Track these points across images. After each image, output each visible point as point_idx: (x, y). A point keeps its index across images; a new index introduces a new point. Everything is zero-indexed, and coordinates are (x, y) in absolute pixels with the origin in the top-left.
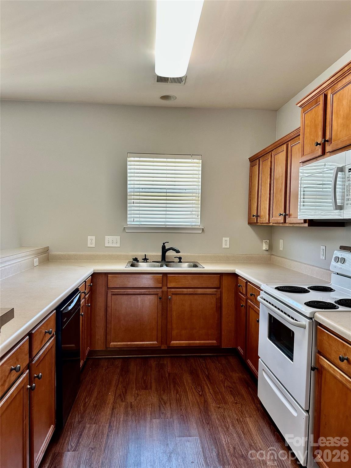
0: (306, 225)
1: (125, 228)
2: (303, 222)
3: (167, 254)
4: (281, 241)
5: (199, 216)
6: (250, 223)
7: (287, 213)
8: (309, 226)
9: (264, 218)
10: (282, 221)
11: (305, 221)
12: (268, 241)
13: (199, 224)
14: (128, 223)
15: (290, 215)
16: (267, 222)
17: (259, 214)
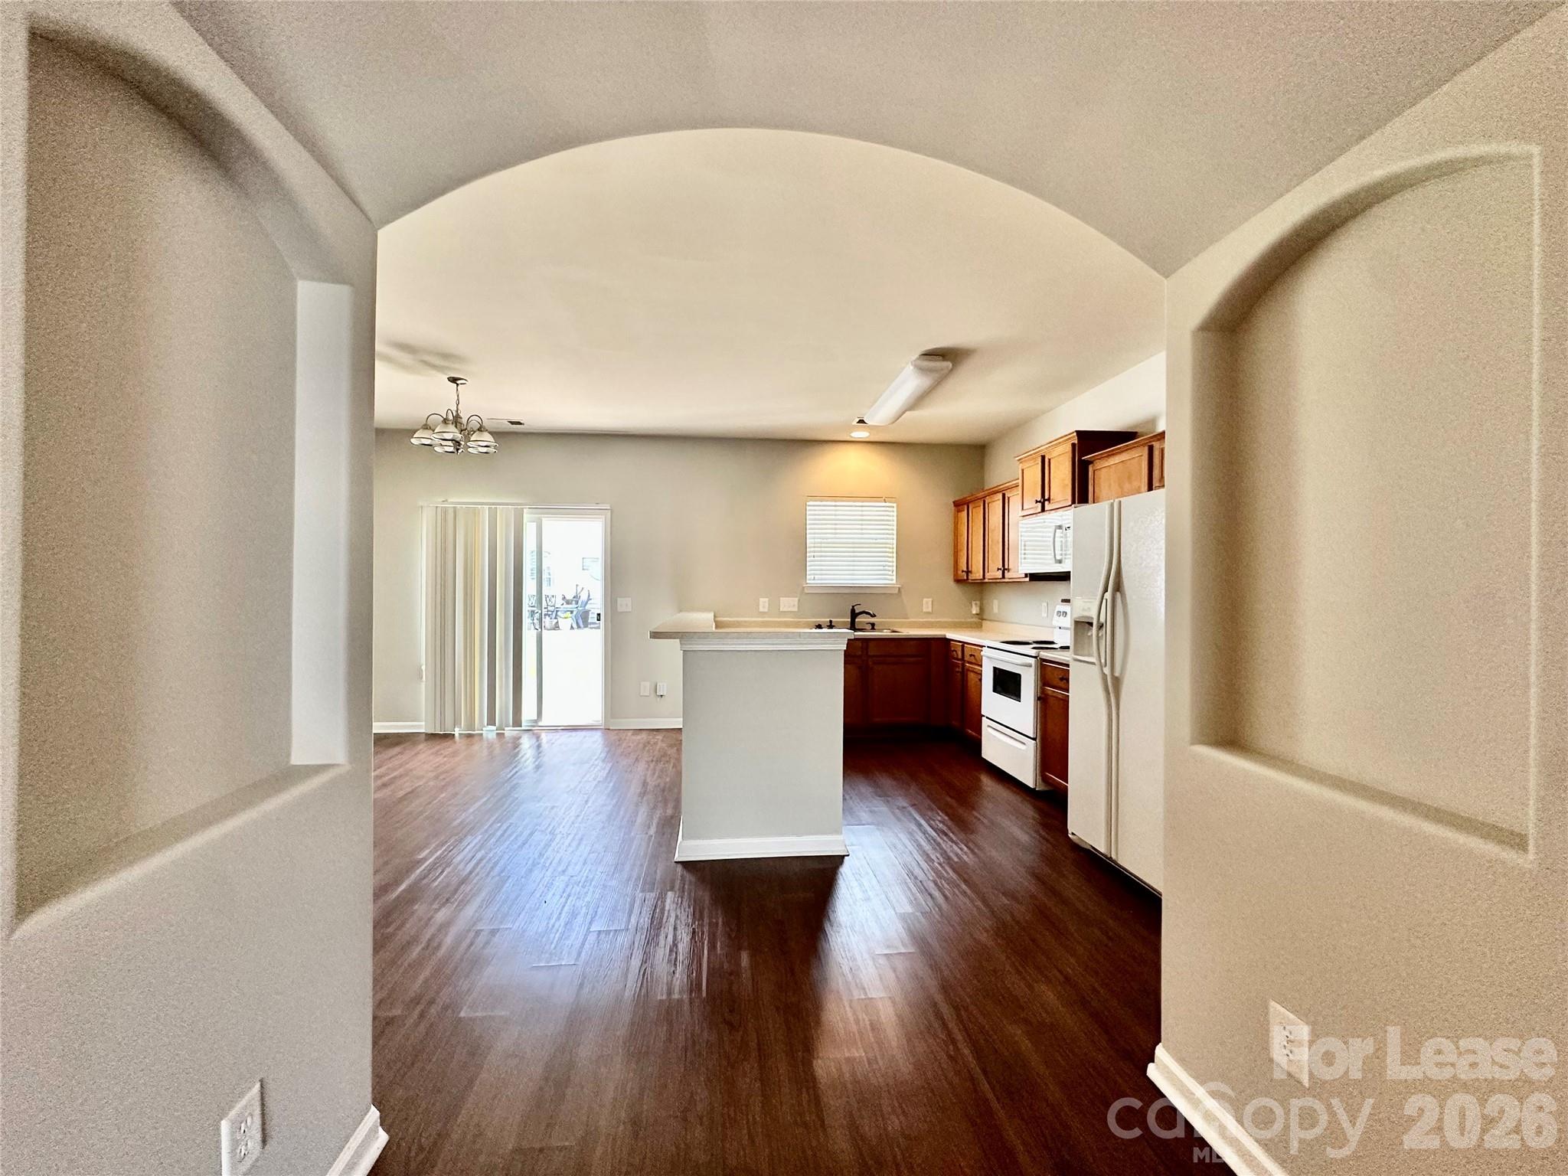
0: (1027, 579)
1: (803, 588)
2: (1024, 576)
3: (857, 620)
4: (996, 602)
5: (895, 573)
6: (958, 581)
7: (1006, 567)
8: (1030, 580)
9: (977, 574)
10: (1001, 577)
11: (1026, 575)
12: (978, 603)
13: (894, 582)
14: (808, 582)
15: (1008, 570)
16: (981, 577)
17: (970, 569)
